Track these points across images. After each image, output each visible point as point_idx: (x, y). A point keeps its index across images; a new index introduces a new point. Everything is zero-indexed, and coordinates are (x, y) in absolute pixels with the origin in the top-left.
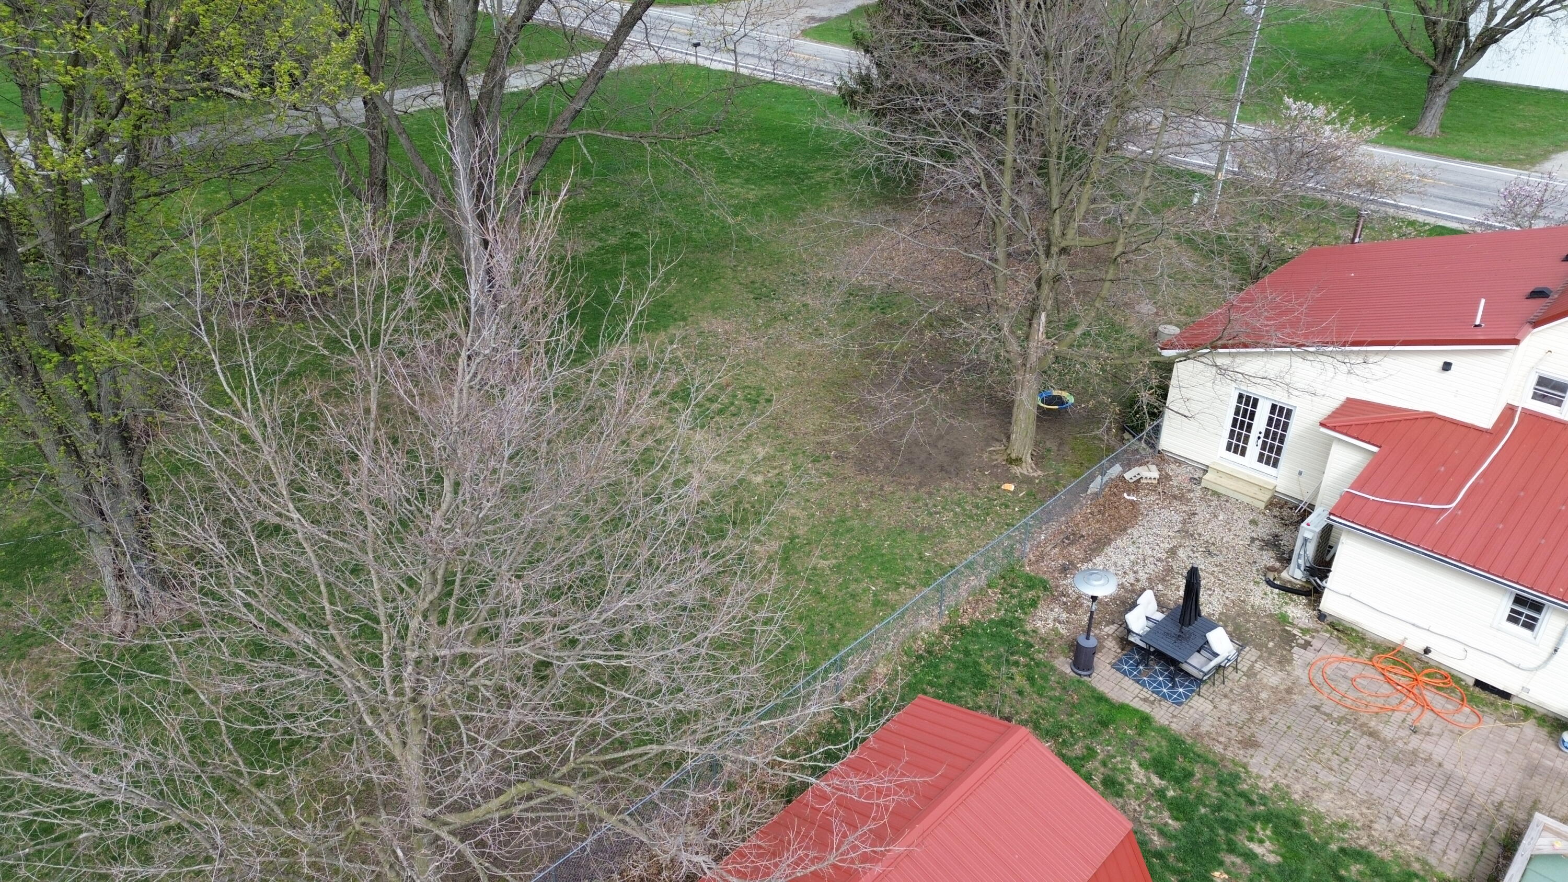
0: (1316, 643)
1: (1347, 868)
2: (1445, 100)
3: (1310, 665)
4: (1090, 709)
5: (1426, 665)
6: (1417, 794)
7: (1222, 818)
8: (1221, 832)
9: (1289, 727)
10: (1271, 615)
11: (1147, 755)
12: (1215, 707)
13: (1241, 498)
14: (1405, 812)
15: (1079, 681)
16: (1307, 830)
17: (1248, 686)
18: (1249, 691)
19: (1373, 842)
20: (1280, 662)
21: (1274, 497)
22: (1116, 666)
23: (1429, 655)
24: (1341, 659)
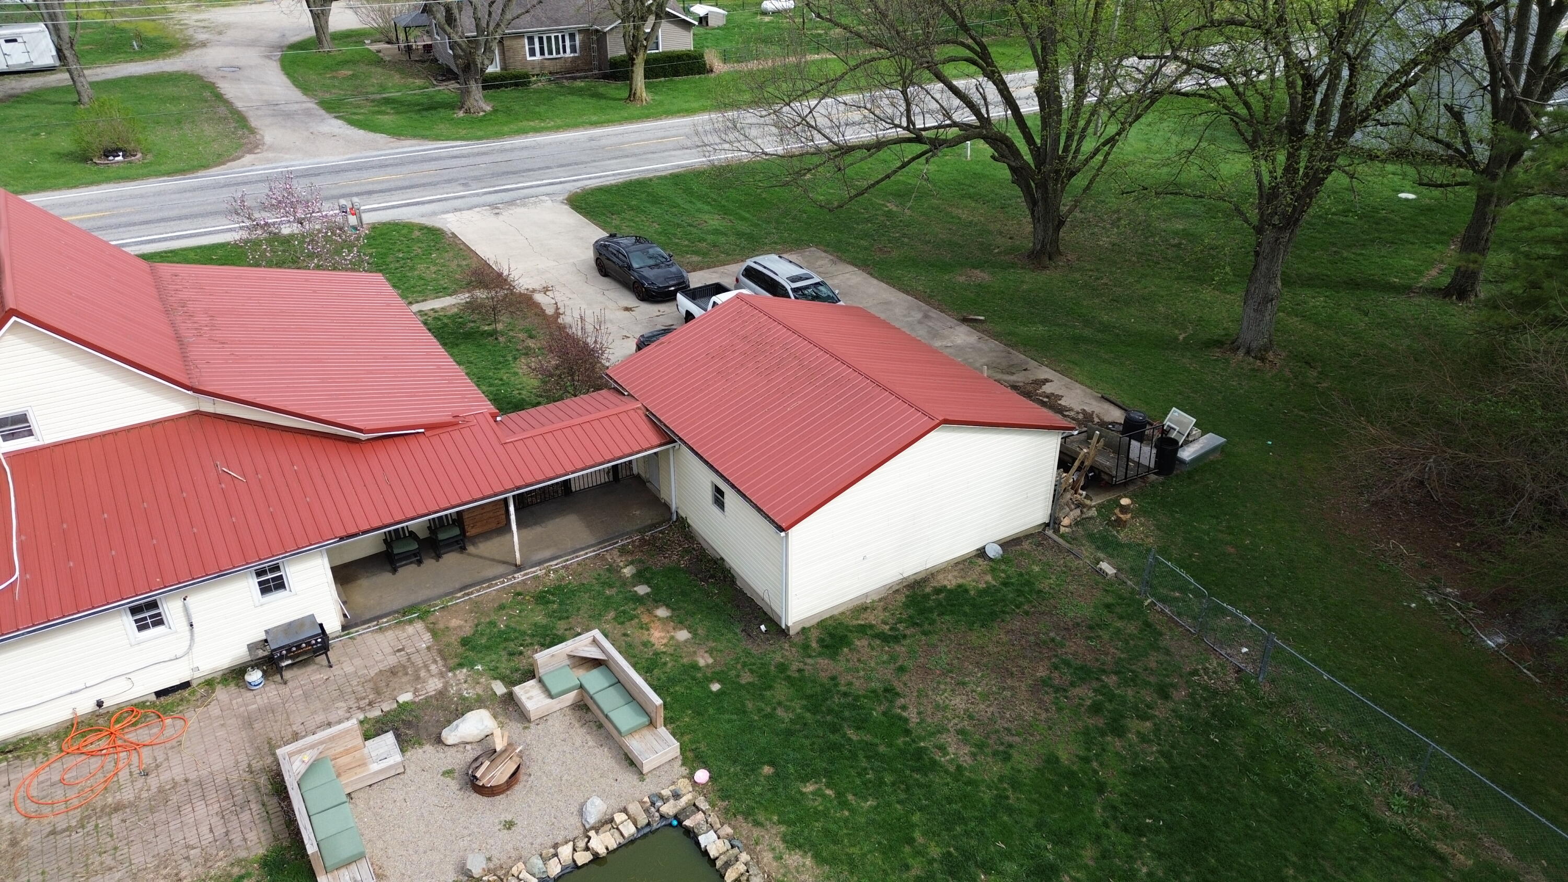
3: (13, 803)
23: (105, 705)
24: (36, 773)
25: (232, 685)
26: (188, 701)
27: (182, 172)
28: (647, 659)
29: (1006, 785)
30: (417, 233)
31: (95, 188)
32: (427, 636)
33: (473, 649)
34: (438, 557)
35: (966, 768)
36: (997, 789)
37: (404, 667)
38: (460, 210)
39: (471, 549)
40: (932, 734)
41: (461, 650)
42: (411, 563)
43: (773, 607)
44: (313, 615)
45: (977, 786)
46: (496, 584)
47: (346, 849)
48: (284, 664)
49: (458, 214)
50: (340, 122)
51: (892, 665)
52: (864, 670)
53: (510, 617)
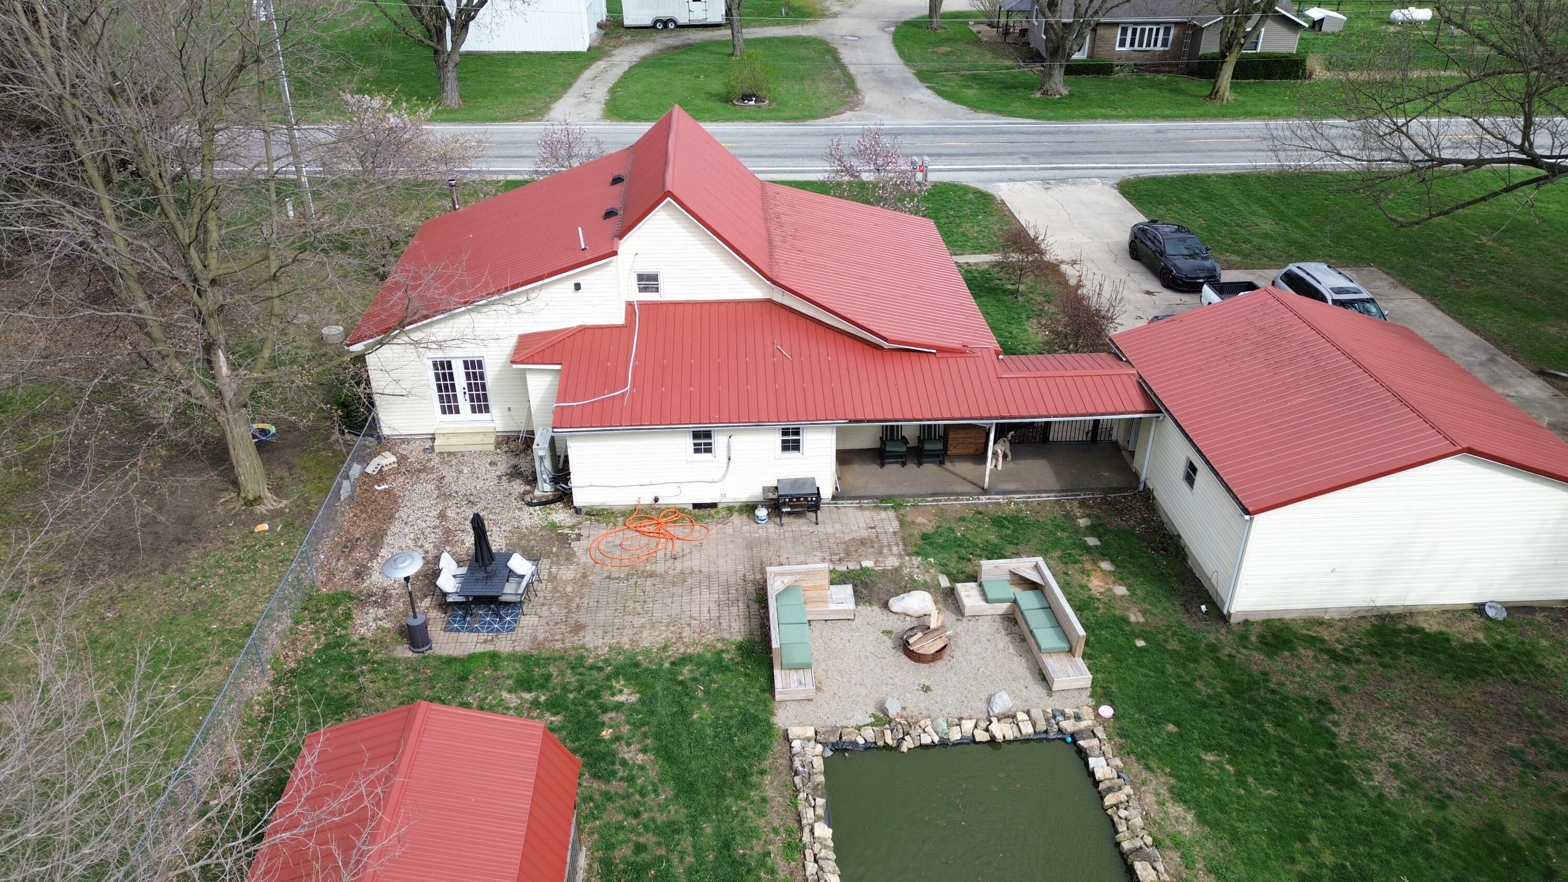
0: (584, 532)
1: (682, 674)
2: (455, 75)
3: (588, 550)
4: (446, 674)
5: (659, 510)
6: (697, 598)
7: (587, 692)
8: (592, 702)
9: (598, 602)
10: (543, 528)
11: (510, 682)
12: (540, 617)
13: (473, 448)
14: (696, 615)
15: (424, 658)
16: (645, 664)
17: (555, 588)
18: (557, 591)
19: (687, 647)
20: (567, 559)
21: (498, 437)
22: (448, 629)
23: (659, 502)
24: (606, 535)
25: (745, 515)
26: (713, 517)
27: (795, 119)
28: (1081, 600)
29: (1431, 831)
30: (971, 196)
31: (730, 124)
32: (896, 524)
33: (931, 544)
34: (919, 464)
35: (1388, 799)
36: (1419, 829)
37: (872, 541)
38: (1014, 181)
39: (948, 465)
40: (1361, 757)
41: (920, 542)
42: (897, 463)
43: (1219, 590)
44: (814, 479)
45: (1396, 820)
46: (962, 500)
47: (799, 657)
48: (784, 510)
49: (1011, 184)
50: (929, 91)
51: (1335, 682)
52: (1301, 677)
53: (968, 529)
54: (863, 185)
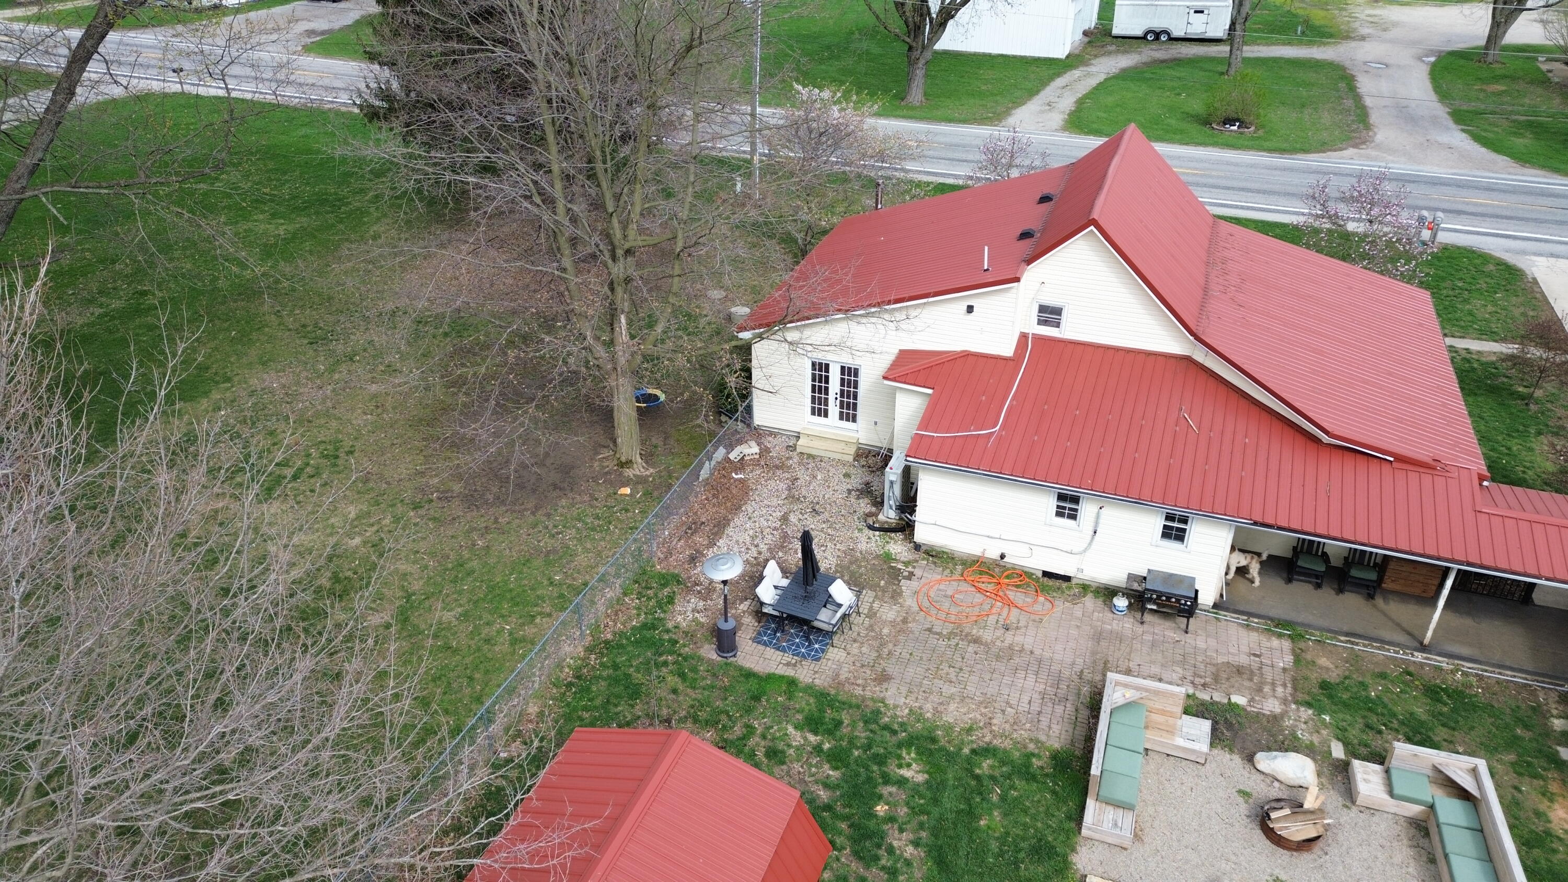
0: (918, 572)
1: (980, 767)
2: (923, 71)
3: (916, 593)
4: (741, 688)
5: (1004, 568)
6: (1020, 683)
7: (873, 754)
8: (875, 768)
9: (911, 654)
10: (878, 556)
11: (800, 717)
12: (848, 654)
13: (832, 456)
14: (1013, 702)
15: (726, 664)
16: (943, 742)
17: (871, 626)
18: (873, 630)
19: (995, 737)
20: (892, 597)
21: (859, 449)
22: (757, 640)
23: (1005, 560)
24: (940, 582)
25: (1101, 599)
26: (1064, 592)
27: (1282, 151)
32: (1289, 658)
33: (1330, 697)
34: (1340, 591)
37: (1252, 672)
39: (1379, 601)
41: (1316, 690)
42: (1310, 582)
44: (1193, 579)
46: (1388, 650)
47: (1121, 794)
48: (1149, 606)
50: (1464, 135)
53: (1387, 690)
54: (1347, 236)
